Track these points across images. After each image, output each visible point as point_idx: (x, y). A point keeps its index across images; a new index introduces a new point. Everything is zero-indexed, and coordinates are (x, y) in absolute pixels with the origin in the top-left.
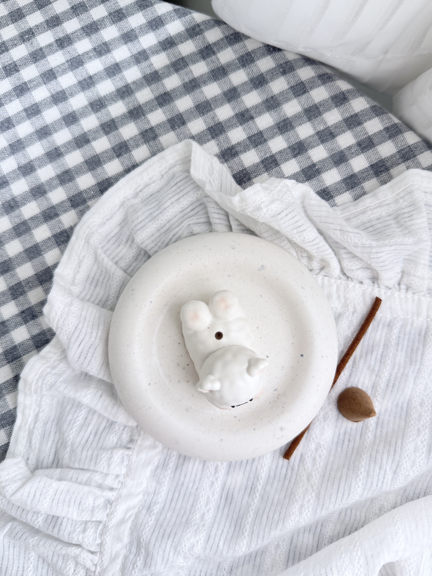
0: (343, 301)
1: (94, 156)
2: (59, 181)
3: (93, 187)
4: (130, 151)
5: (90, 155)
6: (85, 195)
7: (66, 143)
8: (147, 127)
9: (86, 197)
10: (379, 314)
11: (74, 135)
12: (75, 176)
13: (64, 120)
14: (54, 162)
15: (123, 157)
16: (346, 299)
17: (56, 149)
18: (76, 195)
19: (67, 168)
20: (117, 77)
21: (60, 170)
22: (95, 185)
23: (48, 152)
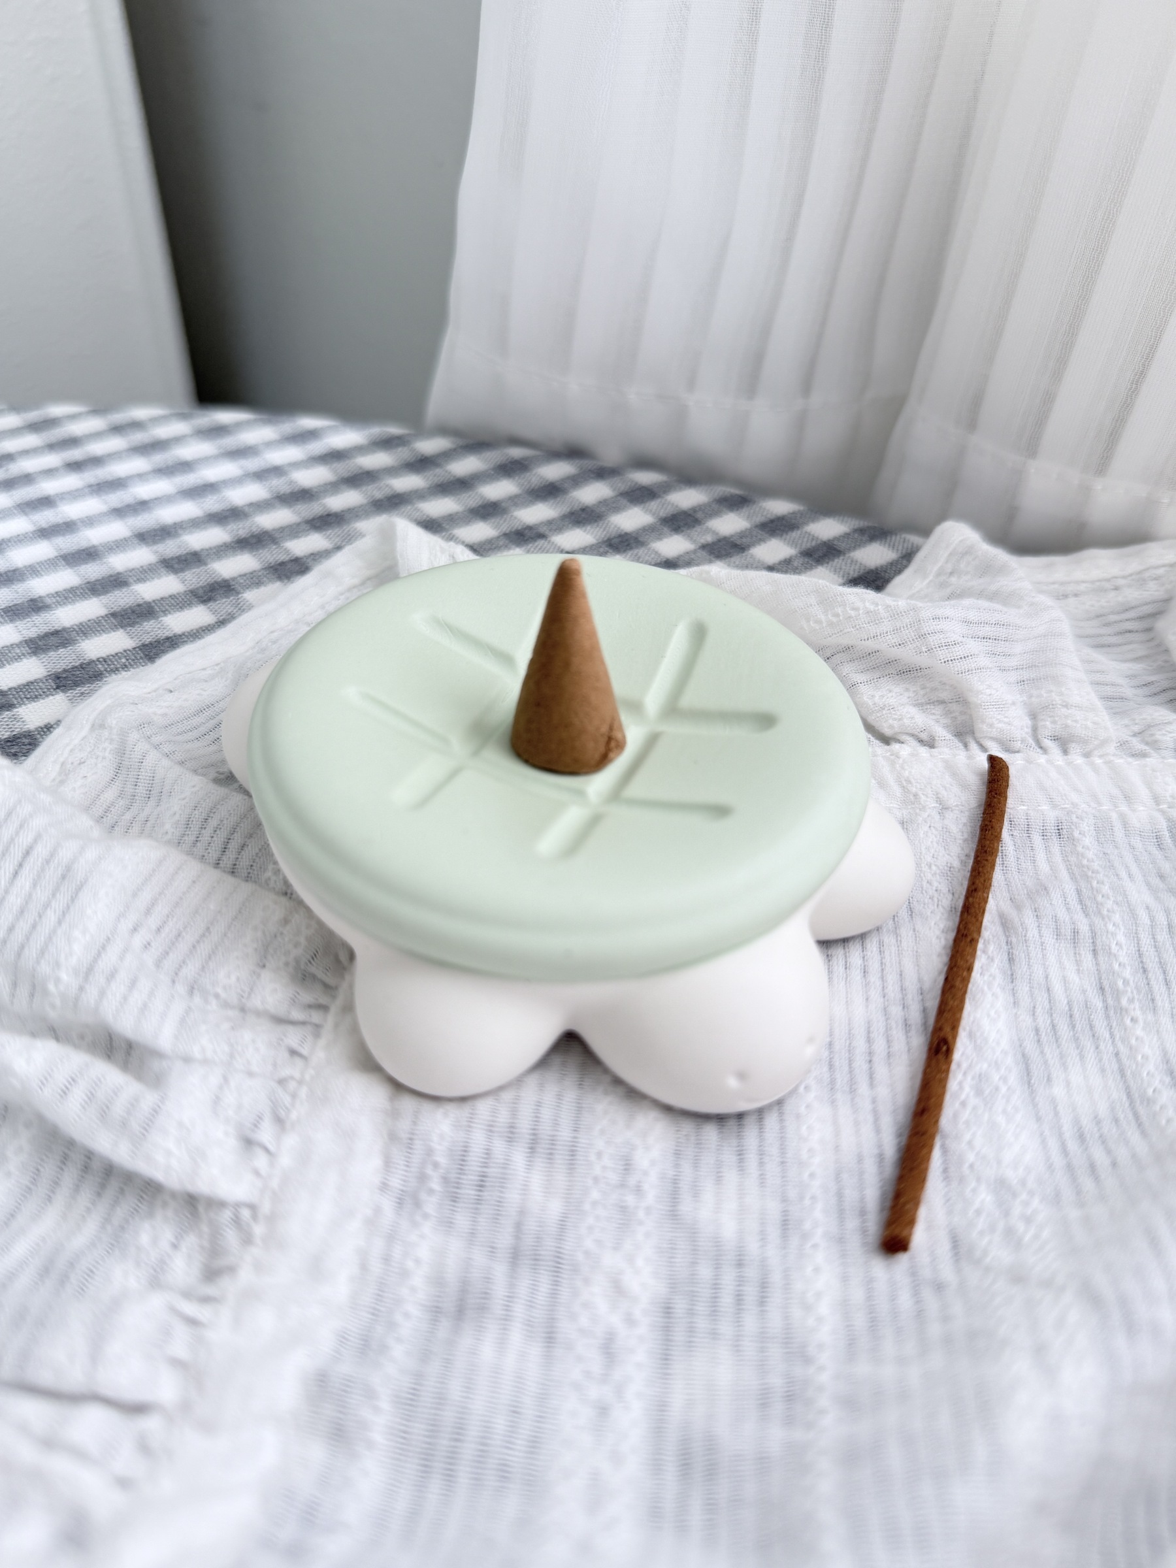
0: (898, 791)
1: (139, 605)
2: (30, 648)
3: (128, 652)
4: (238, 593)
5: (128, 604)
6: (100, 666)
7: (65, 590)
8: (283, 557)
9: (102, 669)
10: (1016, 805)
11: (86, 579)
12: (78, 638)
13: (64, 560)
14: (21, 620)
15: (218, 602)
16: (905, 785)
17: (32, 600)
18: (74, 668)
19: (57, 627)
20: (208, 500)
21: (36, 632)
22: (134, 648)
23: (10, 607)
